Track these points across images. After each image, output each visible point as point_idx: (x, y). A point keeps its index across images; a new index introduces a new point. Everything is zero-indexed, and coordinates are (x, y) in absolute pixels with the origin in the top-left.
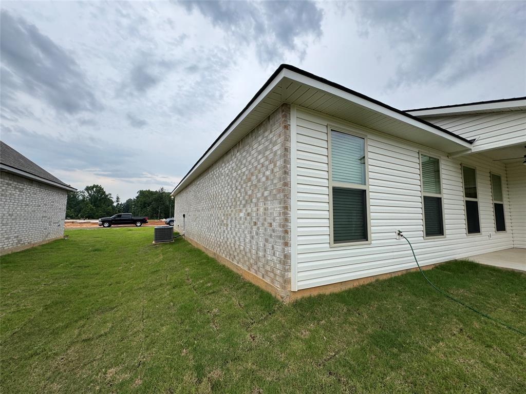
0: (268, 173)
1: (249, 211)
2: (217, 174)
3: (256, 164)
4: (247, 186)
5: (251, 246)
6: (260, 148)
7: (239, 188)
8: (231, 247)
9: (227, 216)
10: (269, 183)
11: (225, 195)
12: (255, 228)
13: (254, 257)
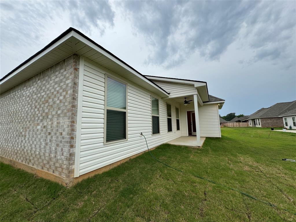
0: (61, 98)
1: (45, 124)
2: (19, 95)
3: (53, 91)
4: (44, 106)
5: (45, 150)
6: (57, 80)
7: (38, 107)
8: (28, 153)
9: (25, 129)
10: (62, 104)
11: (25, 112)
12: (49, 137)
13: (47, 158)
